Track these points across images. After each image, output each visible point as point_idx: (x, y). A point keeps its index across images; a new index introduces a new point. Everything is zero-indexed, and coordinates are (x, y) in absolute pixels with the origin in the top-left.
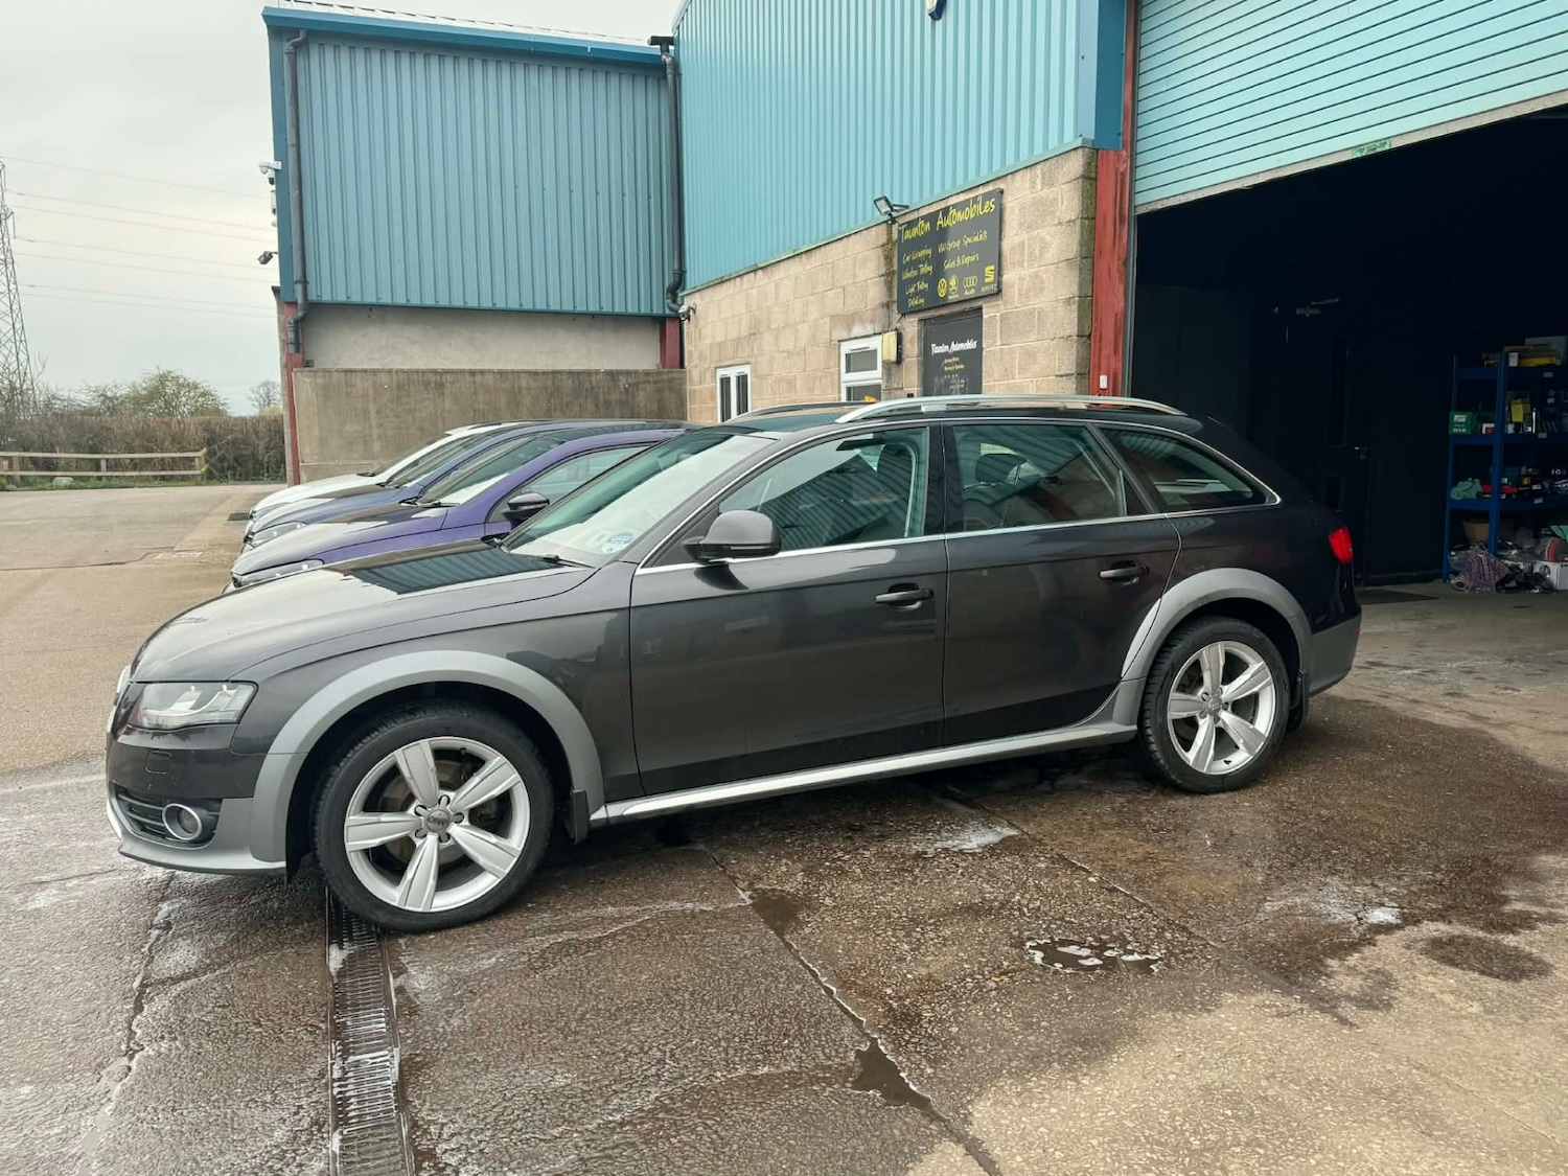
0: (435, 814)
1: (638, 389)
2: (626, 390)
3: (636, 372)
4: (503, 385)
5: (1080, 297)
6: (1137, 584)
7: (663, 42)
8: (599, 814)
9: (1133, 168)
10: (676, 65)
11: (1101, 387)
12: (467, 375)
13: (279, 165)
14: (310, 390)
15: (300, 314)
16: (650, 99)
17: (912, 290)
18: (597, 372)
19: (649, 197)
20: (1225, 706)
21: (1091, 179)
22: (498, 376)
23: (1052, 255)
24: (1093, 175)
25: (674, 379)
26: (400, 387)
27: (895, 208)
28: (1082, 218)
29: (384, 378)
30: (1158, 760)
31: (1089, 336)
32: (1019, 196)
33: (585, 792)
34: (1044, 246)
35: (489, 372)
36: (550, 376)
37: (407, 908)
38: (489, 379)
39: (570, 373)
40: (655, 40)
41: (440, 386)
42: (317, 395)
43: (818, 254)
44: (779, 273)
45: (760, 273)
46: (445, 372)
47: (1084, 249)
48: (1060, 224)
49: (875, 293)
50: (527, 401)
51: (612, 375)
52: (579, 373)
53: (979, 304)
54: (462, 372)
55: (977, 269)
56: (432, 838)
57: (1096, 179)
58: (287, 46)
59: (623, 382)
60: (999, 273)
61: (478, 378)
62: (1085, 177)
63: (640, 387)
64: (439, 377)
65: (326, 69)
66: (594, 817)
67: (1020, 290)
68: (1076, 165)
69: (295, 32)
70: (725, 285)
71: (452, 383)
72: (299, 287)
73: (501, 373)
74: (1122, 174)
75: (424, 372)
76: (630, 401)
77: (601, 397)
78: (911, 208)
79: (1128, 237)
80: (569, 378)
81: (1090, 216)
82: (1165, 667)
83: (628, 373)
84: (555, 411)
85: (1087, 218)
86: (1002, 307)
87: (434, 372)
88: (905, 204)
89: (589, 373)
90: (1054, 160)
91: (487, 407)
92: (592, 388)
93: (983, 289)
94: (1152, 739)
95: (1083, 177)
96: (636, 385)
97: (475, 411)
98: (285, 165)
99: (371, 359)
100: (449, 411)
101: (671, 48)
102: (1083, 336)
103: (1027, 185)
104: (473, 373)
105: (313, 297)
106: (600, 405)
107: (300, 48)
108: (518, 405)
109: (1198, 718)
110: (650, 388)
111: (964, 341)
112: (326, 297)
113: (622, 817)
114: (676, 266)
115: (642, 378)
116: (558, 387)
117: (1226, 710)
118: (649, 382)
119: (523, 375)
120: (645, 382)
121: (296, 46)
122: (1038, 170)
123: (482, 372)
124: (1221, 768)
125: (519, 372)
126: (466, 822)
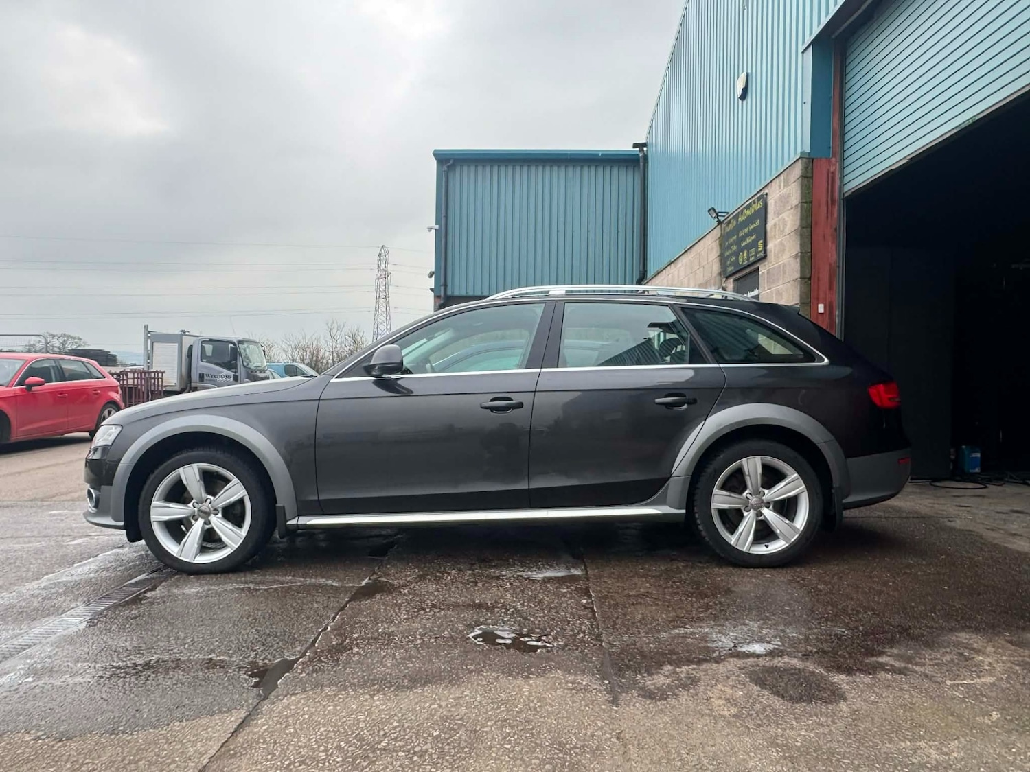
0: (203, 508)
5: (801, 253)
6: (686, 409)
7: (641, 146)
8: (293, 522)
9: (842, 168)
10: (646, 157)
11: (820, 312)
13: (437, 227)
15: (442, 302)
16: (636, 178)
17: (729, 262)
19: (633, 231)
20: (768, 505)
21: (808, 179)
23: (788, 230)
24: (810, 175)
27: (719, 214)
28: (802, 203)
30: (704, 537)
31: (810, 279)
32: (774, 196)
33: (284, 507)
34: (785, 223)
37: (181, 558)
40: (635, 146)
43: (694, 249)
44: (680, 263)
45: (672, 264)
47: (804, 222)
48: (792, 208)
49: (716, 268)
53: (757, 266)
55: (754, 244)
56: (201, 521)
57: (812, 177)
58: (445, 168)
60: (765, 245)
62: (803, 177)
65: (463, 178)
66: (289, 523)
67: (775, 253)
68: (798, 171)
69: (448, 160)
70: (660, 274)
72: (442, 288)
74: (833, 173)
78: (730, 213)
79: (838, 211)
81: (809, 200)
82: (710, 469)
85: (806, 203)
86: (767, 266)
88: (727, 211)
90: (788, 170)
93: (758, 256)
94: (699, 521)
95: (802, 176)
98: (440, 227)
101: (645, 149)
102: (805, 278)
103: (777, 188)
105: (449, 293)
107: (451, 168)
109: (744, 512)
111: (753, 291)
112: (456, 293)
113: (305, 525)
114: (641, 268)
117: (768, 508)
121: (448, 167)
122: (782, 177)
124: (761, 550)
126: (220, 515)
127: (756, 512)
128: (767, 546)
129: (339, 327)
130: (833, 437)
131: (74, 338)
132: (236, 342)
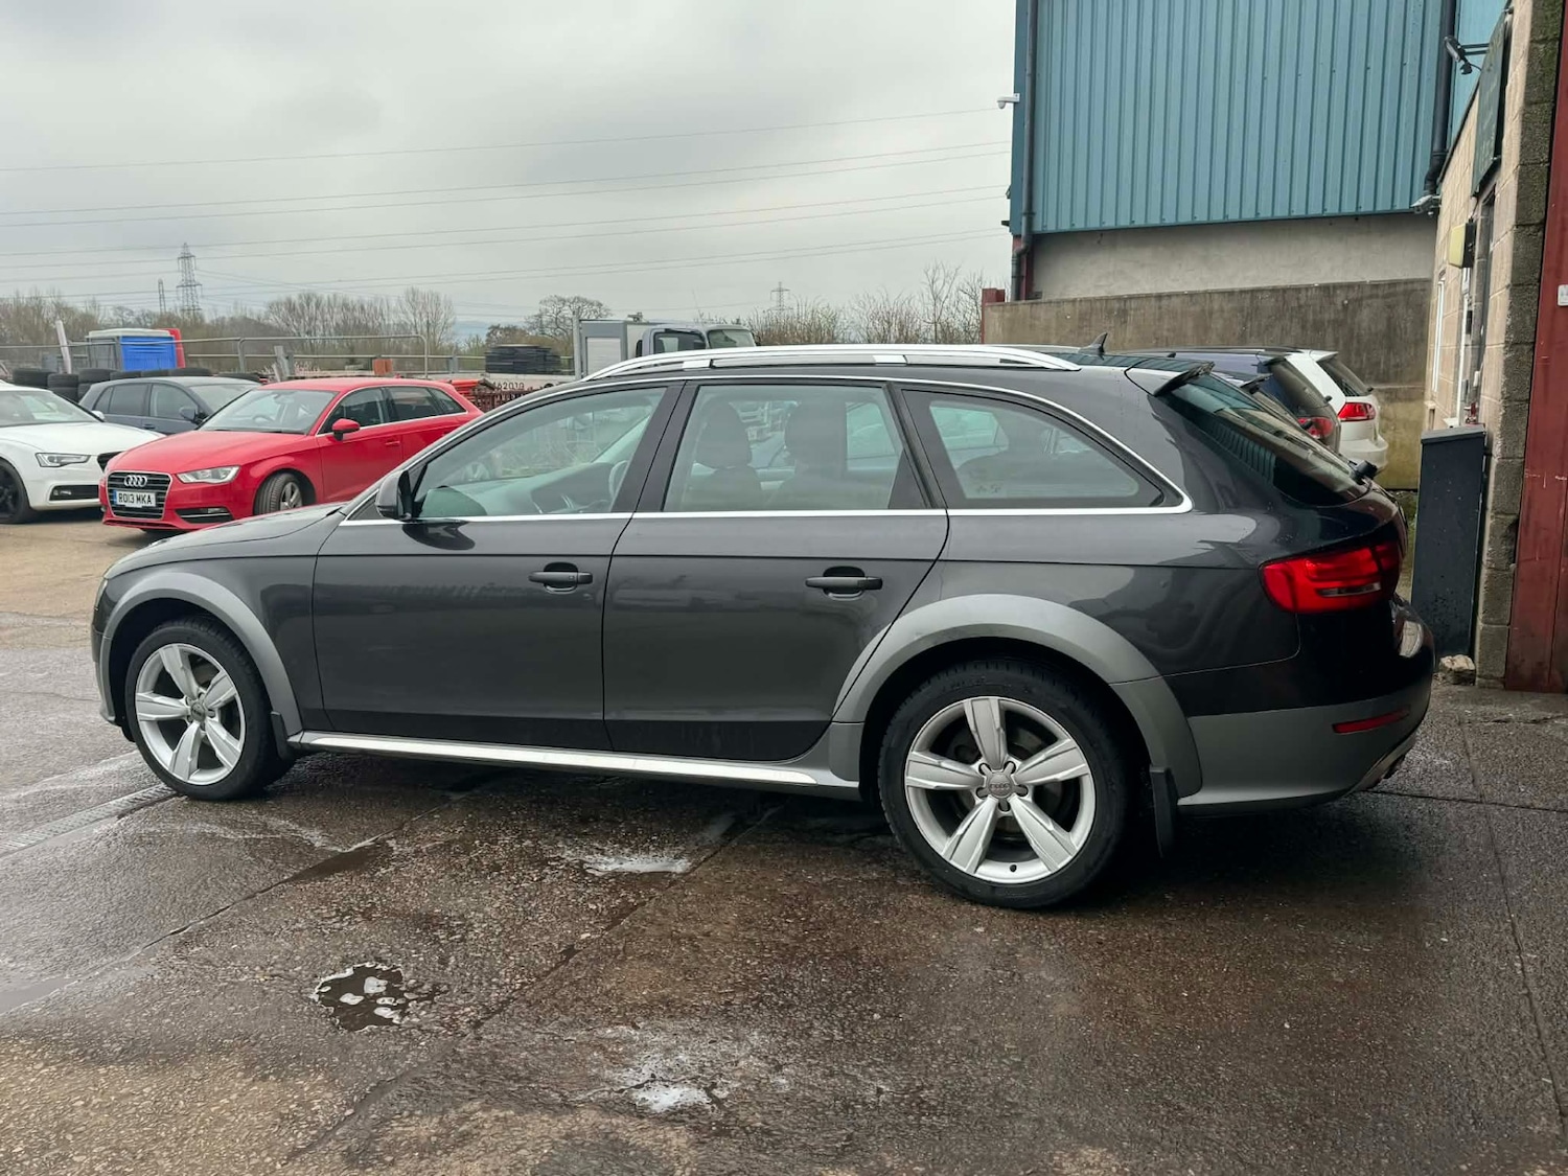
1: (1360, 306)
2: (1345, 307)
3: (1360, 285)
4: (1192, 309)
8: (296, 739)
12: (1153, 299)
13: (1016, 98)
14: (997, 324)
15: (1022, 246)
18: (1308, 288)
22: (1187, 299)
25: (1413, 290)
26: (1083, 317)
29: (1068, 308)
31: (1542, 225)
33: (282, 717)
35: (1177, 295)
36: (1249, 296)
38: (1175, 301)
39: (1274, 290)
41: (1124, 313)
42: (1003, 330)
46: (1131, 298)
50: (1218, 324)
51: (1328, 290)
52: (1285, 290)
54: (1148, 296)
59: (1341, 298)
60: (1500, 135)
61: (1165, 302)
63: (1364, 302)
64: (1122, 304)
66: (292, 739)
71: (1136, 310)
72: (1025, 219)
73: (1191, 295)
75: (1107, 299)
76: (1349, 321)
77: (1311, 317)
80: (1270, 297)
83: (1350, 286)
84: (1251, 336)
87: (1119, 299)
89: (1297, 289)
91: (1172, 335)
92: (1300, 307)
96: (1359, 301)
97: (1157, 339)
98: (1022, 97)
99: (1097, 287)
100: (1130, 340)
102: (1528, 226)
104: (1159, 297)
105: (1038, 228)
106: (1308, 325)
108: (1207, 329)
109: (974, 797)
110: (1377, 303)
112: (1051, 228)
114: (1437, 147)
115: (1367, 292)
116: (1258, 308)
117: (1021, 795)
118: (1377, 296)
119: (1216, 296)
120: (1371, 297)
123: (1170, 296)
125: (1211, 293)
127: (997, 801)
128: (1013, 869)
129: (947, 276)
130: (1156, 672)
131: (592, 304)
132: (704, 334)
